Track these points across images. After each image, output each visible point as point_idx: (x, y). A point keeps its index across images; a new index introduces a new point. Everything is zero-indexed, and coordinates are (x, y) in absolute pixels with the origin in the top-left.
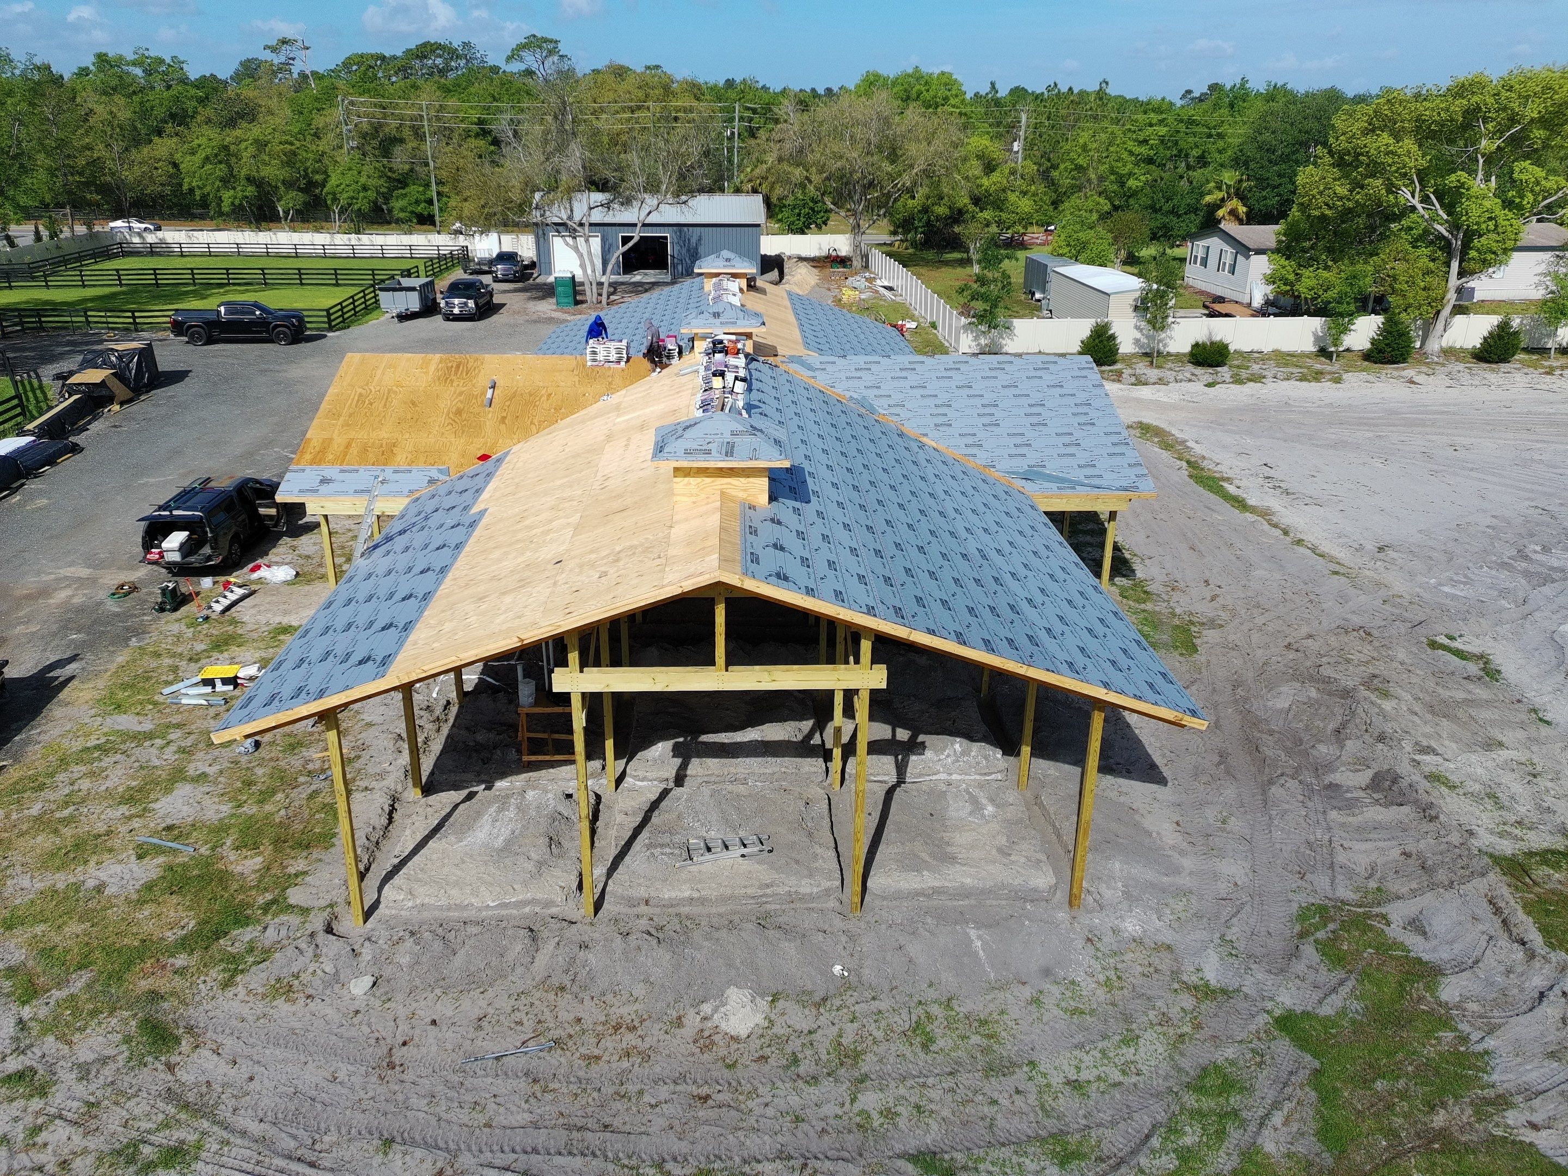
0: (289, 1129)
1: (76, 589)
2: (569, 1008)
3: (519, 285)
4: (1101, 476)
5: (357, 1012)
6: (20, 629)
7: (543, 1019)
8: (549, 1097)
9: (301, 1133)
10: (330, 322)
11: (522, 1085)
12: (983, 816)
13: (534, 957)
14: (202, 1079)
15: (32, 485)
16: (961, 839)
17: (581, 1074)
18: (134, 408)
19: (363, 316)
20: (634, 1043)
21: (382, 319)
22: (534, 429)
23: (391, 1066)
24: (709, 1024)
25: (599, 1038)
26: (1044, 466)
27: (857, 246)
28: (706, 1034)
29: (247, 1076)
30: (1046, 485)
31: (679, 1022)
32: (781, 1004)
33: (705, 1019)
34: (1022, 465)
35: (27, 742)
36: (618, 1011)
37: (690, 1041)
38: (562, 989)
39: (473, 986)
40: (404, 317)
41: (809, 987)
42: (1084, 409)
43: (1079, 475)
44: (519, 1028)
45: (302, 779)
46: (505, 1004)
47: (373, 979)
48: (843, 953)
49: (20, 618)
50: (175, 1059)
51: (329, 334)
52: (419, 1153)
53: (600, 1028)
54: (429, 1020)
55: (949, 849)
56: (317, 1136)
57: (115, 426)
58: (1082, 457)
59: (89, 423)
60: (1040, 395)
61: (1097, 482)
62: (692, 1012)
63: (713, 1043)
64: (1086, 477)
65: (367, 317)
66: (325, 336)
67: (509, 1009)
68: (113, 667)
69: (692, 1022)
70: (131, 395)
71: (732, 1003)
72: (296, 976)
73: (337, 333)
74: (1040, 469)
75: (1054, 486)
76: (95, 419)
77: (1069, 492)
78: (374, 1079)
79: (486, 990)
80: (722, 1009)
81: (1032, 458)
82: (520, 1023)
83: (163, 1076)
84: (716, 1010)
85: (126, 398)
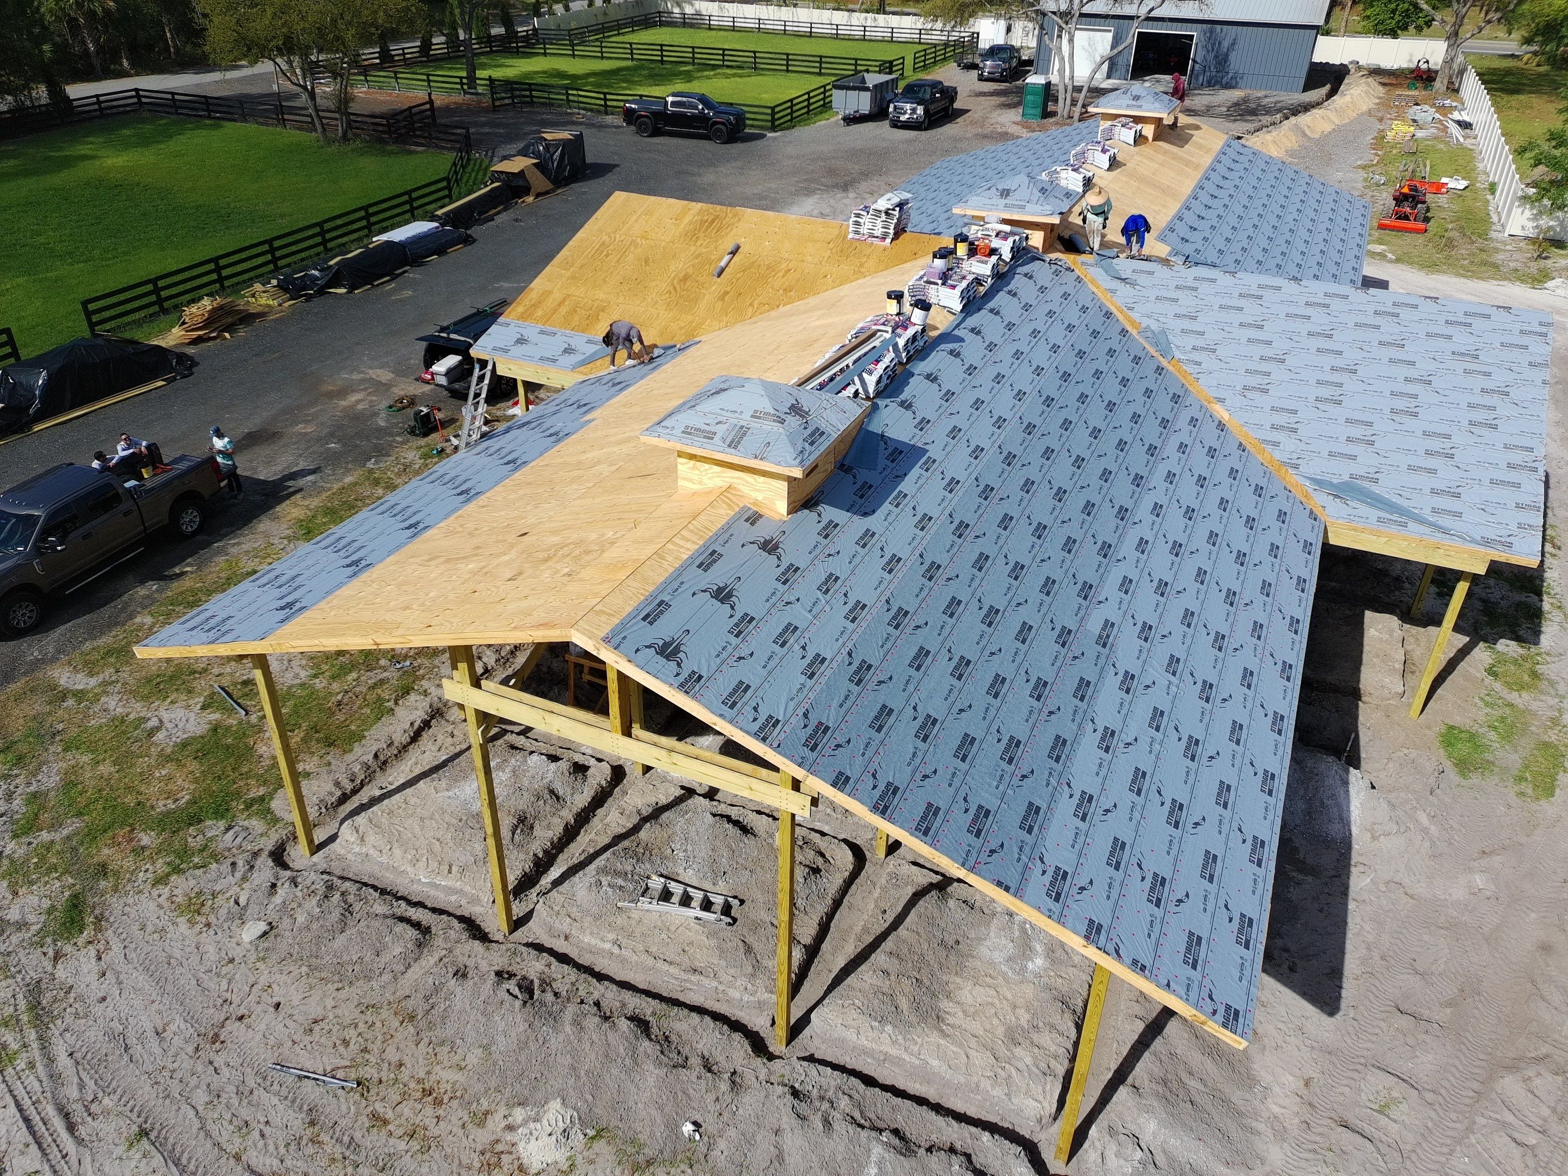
0: (84, 1075)
1: (369, 394)
2: (402, 1046)
3: (1003, 86)
4: (1459, 515)
5: (232, 961)
6: (300, 428)
7: (370, 1047)
8: (310, 1150)
9: (90, 1084)
10: (773, 120)
11: (296, 1121)
12: (1024, 969)
13: (409, 966)
14: (70, 981)
15: (413, 274)
16: (969, 993)
17: (358, 1135)
18: (546, 201)
19: (816, 115)
20: (427, 1121)
21: (833, 119)
22: (750, 313)
23: (215, 1039)
24: (509, 1137)
25: (405, 1096)
26: (1376, 481)
27: (1448, 62)
28: (499, 1147)
29: (101, 995)
30: (1364, 510)
31: (481, 1119)
32: (600, 1146)
33: (510, 1128)
34: (1341, 471)
35: (221, 551)
36: (441, 1073)
37: (479, 1148)
38: (412, 1018)
39: (336, 978)
40: (851, 120)
41: (643, 1137)
42: (1494, 400)
43: (1423, 504)
44: (341, 1049)
45: (383, 662)
46: (348, 1012)
47: (266, 928)
48: (711, 1107)
49: (308, 415)
50: (68, 948)
51: (769, 135)
52: (158, 1160)
53: (412, 1085)
54: (275, 1000)
55: (945, 1004)
56: (100, 1095)
57: (516, 220)
58: (1447, 475)
59: (499, 213)
60: (1432, 366)
61: (1446, 521)
62: (503, 1111)
63: (499, 1165)
64: (1434, 510)
65: (819, 117)
66: (764, 136)
67: (347, 1021)
68: (336, 486)
69: (496, 1123)
70: (551, 186)
71: (545, 1122)
72: (214, 895)
73: (778, 134)
74: (1366, 484)
75: (1374, 514)
76: (505, 210)
77: (1394, 529)
78: (190, 1049)
79: (343, 988)
80: (532, 1125)
81: (1366, 462)
82: (346, 1043)
83: (46, 963)
84: (525, 1122)
85: (544, 190)
